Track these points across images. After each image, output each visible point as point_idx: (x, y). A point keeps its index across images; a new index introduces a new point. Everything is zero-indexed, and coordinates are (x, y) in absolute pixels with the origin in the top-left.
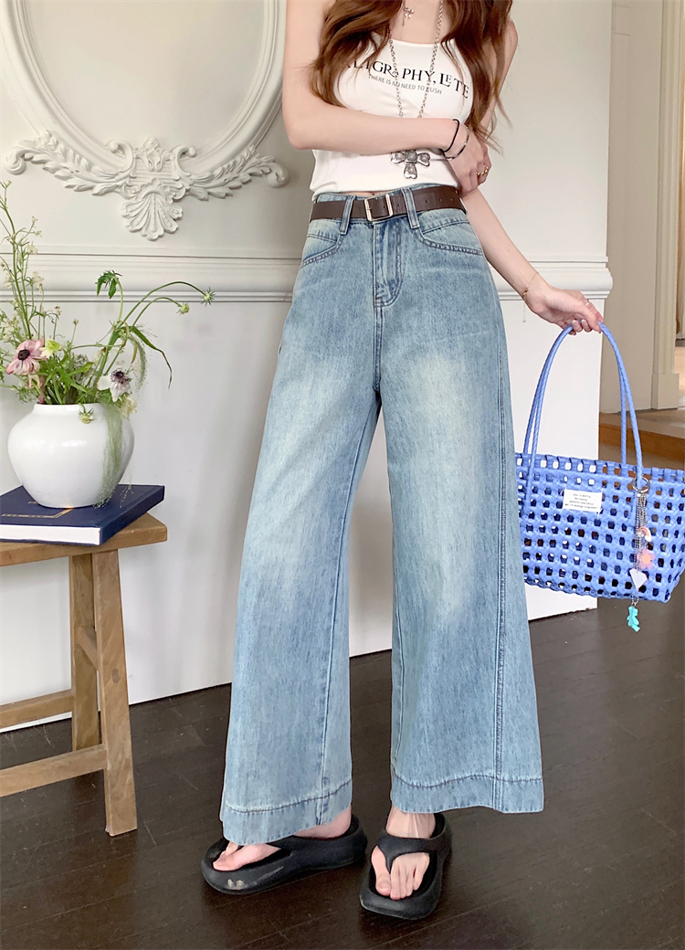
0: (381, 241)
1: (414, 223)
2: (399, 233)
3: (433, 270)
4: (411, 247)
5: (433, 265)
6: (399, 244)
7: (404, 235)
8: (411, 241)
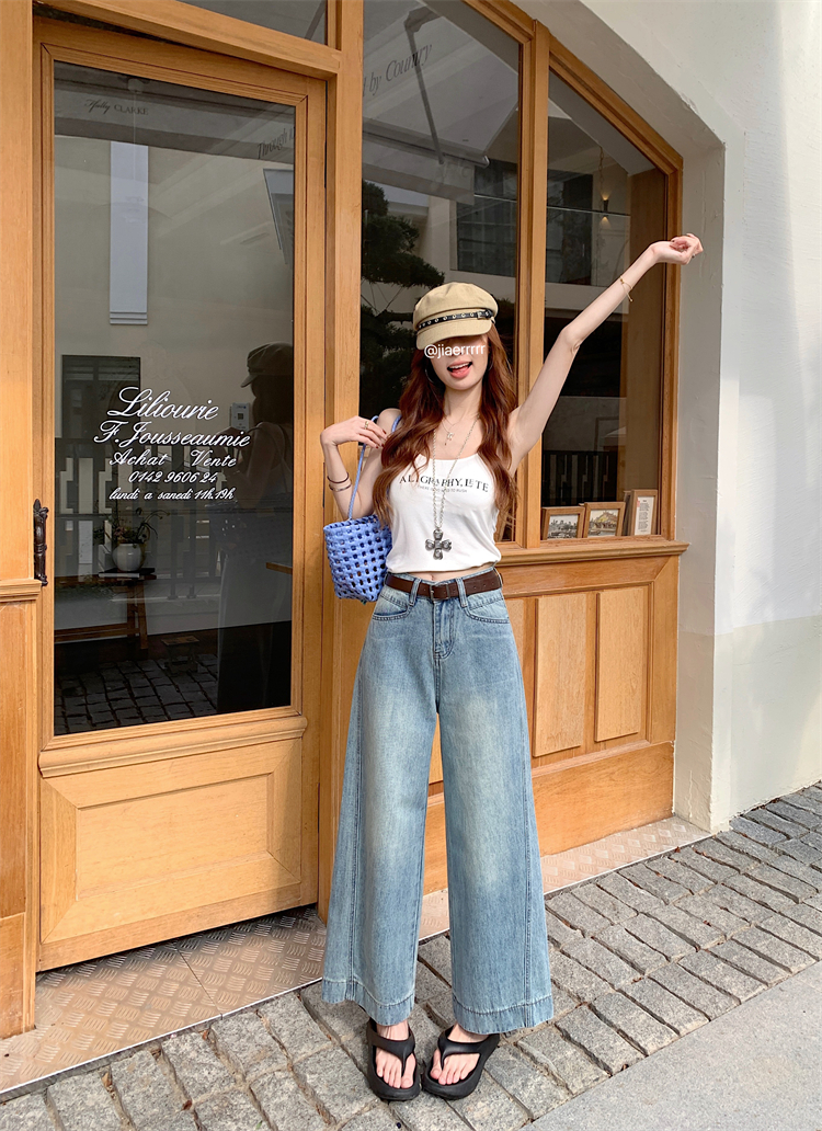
0: (440, 615)
1: (465, 603)
2: (453, 609)
3: (476, 636)
4: (460, 619)
5: (476, 633)
6: (453, 617)
7: (456, 610)
8: (461, 615)
